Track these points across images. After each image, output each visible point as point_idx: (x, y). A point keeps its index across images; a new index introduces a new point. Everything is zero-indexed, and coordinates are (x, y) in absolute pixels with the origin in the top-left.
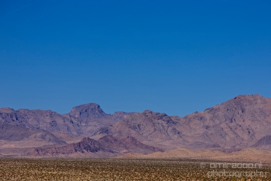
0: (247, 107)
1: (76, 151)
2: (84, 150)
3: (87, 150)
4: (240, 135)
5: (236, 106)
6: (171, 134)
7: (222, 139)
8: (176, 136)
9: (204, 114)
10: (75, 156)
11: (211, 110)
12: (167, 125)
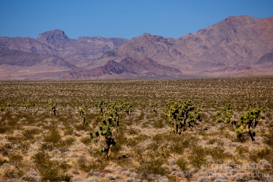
0: (238, 27)
1: (104, 73)
2: (111, 72)
3: (113, 72)
4: (239, 54)
5: (228, 27)
6: (173, 55)
7: (224, 58)
8: (178, 56)
9: (197, 35)
10: (104, 77)
11: (204, 31)
12: (167, 47)
